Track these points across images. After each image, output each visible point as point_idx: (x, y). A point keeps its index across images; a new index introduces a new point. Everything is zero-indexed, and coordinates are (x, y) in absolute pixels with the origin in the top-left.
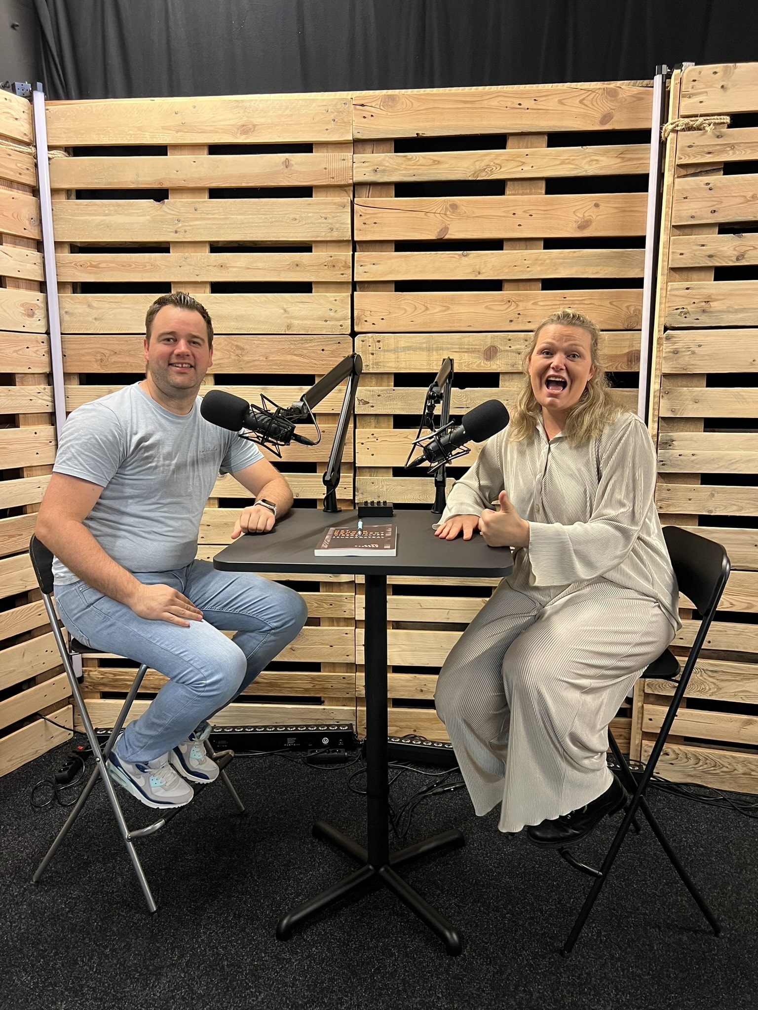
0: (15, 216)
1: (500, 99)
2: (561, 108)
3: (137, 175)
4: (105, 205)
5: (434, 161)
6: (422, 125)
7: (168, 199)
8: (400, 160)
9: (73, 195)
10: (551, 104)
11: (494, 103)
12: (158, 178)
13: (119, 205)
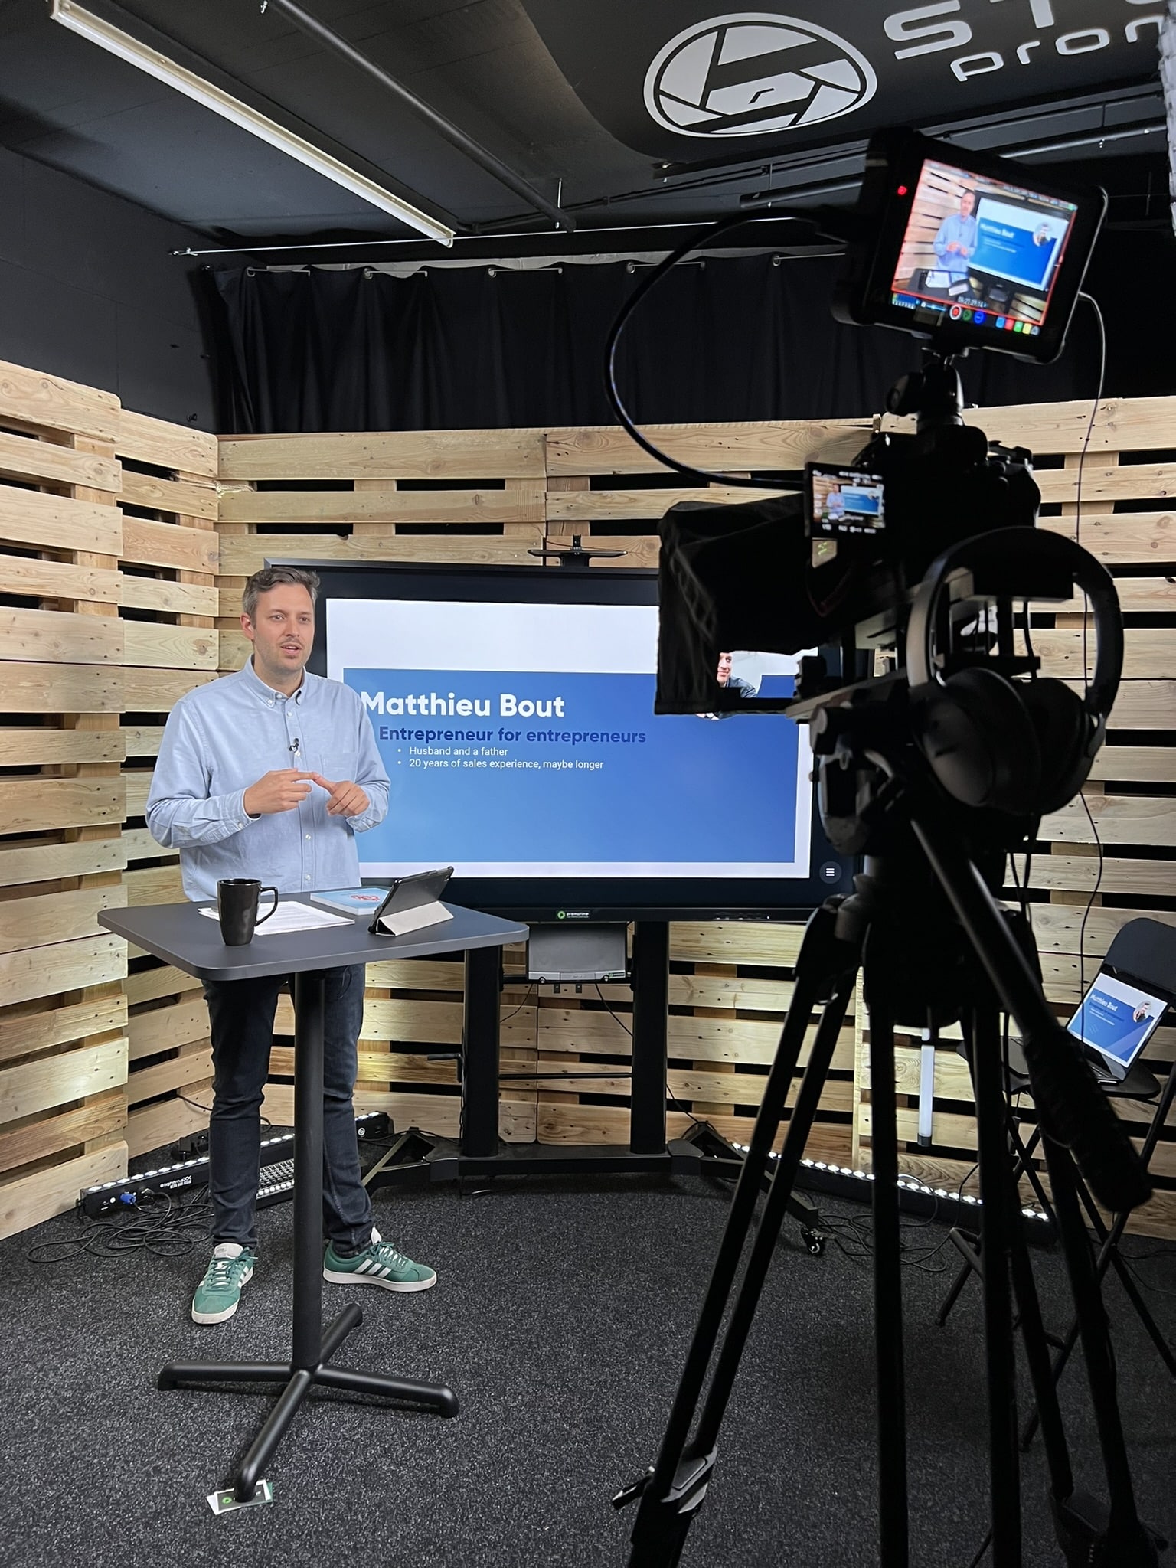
0: (195, 552)
1: (699, 437)
2: (763, 446)
3: (322, 510)
4: (287, 540)
5: (631, 499)
6: (618, 462)
7: (352, 533)
8: (595, 498)
9: (255, 530)
10: (753, 442)
11: (693, 441)
12: (342, 513)
13: (301, 540)
